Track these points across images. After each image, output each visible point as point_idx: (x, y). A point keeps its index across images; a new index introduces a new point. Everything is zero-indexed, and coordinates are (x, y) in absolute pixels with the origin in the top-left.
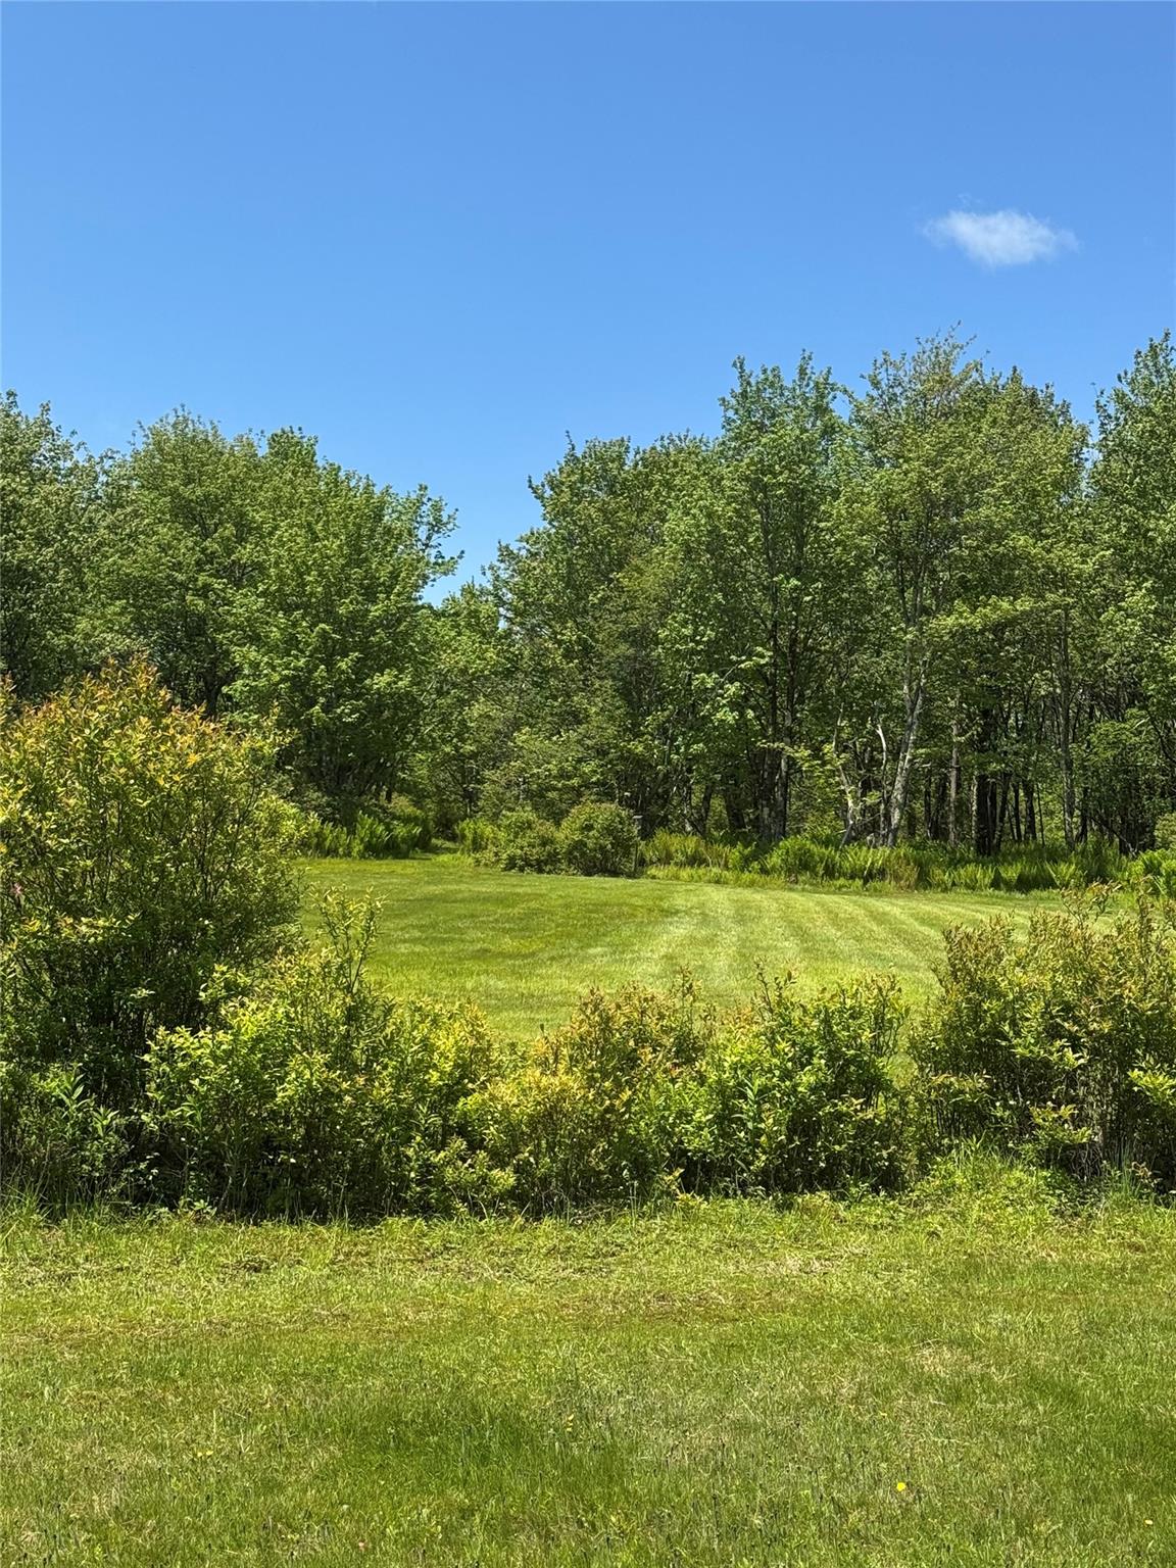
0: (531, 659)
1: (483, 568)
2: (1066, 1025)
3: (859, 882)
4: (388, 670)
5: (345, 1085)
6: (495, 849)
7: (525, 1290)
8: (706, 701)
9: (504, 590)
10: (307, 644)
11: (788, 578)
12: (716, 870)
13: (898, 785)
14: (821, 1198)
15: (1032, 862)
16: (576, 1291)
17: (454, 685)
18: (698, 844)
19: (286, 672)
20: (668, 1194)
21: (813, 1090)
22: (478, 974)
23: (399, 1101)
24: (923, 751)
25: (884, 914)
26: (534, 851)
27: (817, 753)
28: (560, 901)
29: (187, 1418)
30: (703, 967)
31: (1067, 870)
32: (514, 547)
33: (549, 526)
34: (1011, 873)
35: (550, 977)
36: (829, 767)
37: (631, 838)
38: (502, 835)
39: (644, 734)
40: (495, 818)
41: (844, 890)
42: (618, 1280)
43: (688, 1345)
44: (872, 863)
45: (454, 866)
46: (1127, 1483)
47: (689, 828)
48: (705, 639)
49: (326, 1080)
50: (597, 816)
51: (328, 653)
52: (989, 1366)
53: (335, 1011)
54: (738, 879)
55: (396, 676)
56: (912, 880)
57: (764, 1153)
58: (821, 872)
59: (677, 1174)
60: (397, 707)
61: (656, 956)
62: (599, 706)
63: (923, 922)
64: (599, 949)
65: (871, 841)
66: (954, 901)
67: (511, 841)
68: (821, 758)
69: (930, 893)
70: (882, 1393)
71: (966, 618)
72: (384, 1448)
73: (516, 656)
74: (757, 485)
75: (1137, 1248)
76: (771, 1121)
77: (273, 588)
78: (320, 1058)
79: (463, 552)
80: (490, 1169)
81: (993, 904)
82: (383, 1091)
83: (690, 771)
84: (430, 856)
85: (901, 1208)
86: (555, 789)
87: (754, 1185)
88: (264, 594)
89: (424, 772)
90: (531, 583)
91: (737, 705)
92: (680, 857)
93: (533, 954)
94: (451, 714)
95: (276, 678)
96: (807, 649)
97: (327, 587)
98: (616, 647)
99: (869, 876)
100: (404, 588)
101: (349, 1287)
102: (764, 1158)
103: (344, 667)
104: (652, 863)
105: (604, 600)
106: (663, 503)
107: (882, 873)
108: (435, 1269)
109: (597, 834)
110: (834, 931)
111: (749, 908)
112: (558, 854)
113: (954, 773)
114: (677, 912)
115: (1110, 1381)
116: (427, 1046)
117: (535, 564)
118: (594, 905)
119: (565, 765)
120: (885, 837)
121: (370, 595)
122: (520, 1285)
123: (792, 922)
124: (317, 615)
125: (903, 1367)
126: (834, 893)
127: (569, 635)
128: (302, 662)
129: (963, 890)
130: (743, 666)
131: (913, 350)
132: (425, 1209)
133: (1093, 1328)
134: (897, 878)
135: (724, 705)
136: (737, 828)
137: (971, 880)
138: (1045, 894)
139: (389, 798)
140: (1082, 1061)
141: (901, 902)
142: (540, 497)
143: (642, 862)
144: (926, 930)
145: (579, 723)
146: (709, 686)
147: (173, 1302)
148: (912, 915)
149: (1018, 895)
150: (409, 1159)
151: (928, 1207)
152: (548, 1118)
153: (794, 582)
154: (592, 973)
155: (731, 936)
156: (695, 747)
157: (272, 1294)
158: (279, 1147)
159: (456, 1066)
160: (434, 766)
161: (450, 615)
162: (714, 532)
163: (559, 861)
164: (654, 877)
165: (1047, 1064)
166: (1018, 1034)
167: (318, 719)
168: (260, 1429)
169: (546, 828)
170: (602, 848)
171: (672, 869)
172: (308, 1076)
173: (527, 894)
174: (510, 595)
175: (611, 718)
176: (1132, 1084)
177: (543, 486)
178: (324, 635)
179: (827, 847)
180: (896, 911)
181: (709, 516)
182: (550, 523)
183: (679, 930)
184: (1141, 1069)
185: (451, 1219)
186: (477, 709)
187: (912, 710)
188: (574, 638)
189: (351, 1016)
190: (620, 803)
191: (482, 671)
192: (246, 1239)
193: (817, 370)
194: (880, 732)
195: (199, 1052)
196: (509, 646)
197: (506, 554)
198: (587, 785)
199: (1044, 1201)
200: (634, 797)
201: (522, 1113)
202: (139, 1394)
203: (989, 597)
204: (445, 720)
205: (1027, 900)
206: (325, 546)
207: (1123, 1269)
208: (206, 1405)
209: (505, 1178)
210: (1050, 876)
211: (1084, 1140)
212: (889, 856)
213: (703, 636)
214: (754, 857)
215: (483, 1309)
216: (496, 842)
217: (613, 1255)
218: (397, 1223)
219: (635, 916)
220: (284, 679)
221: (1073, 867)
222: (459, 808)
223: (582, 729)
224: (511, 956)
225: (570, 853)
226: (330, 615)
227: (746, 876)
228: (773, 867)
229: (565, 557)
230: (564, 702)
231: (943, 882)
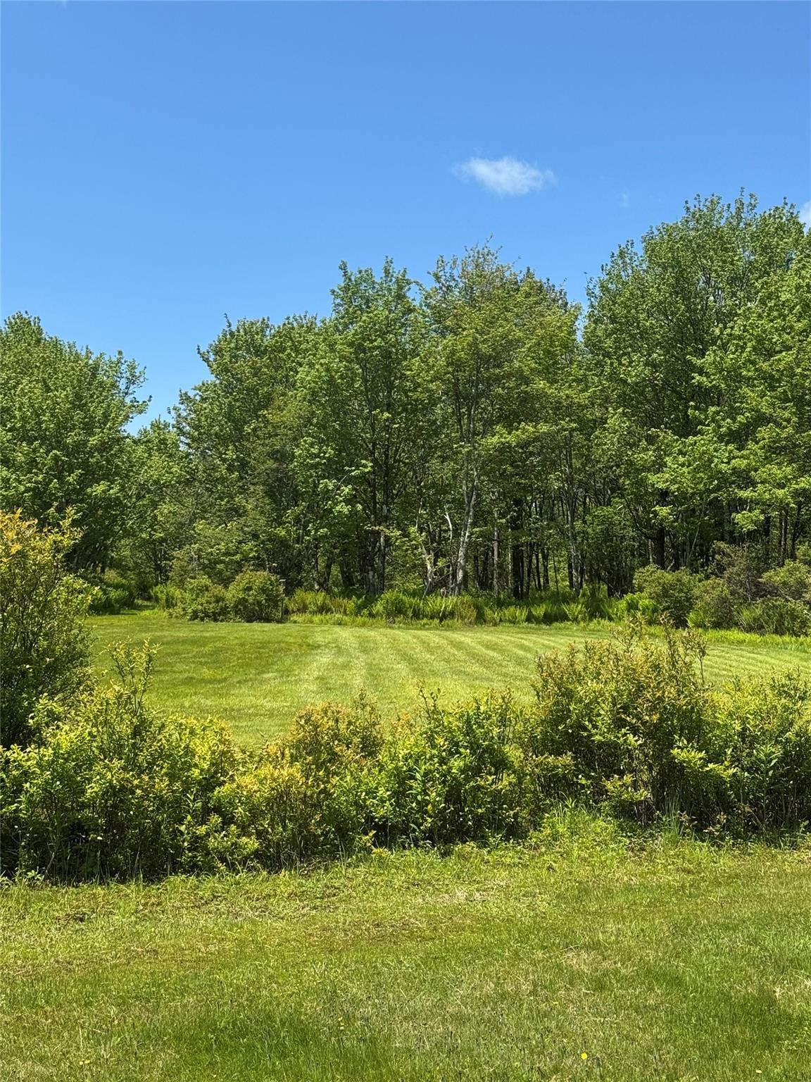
0: (204, 472)
1: (169, 409)
2: (628, 719)
3: (436, 621)
4: (102, 482)
5: (136, 782)
6: (183, 606)
7: (279, 925)
8: (328, 499)
9: (184, 424)
10: (44, 464)
11: (382, 412)
12: (338, 616)
13: (461, 554)
14: (470, 847)
15: (554, 603)
16: (315, 924)
17: (149, 491)
18: (325, 599)
19: (29, 485)
20: (365, 849)
21: (462, 771)
22: (191, 696)
23: (173, 792)
24: (477, 529)
25: (461, 643)
26: (211, 606)
27: (406, 534)
28: (236, 641)
29: (59, 1035)
30: (346, 684)
31: (576, 609)
32: (191, 394)
33: (215, 379)
34: (540, 611)
35: (242, 695)
36: (414, 542)
37: (278, 596)
38: (187, 595)
39: (285, 523)
40: (181, 585)
41: (427, 626)
42: (343, 915)
43: (405, 959)
44: (445, 608)
45: (154, 619)
46: (732, 1042)
47: (317, 587)
48: (327, 455)
49: (122, 779)
50: (255, 581)
51: (59, 470)
52: (615, 963)
53: (124, 729)
54: (354, 621)
55: (109, 486)
56: (473, 619)
57: (430, 817)
58: (411, 615)
59: (371, 834)
60: (108, 507)
61: (311, 678)
62: (253, 503)
63: (487, 647)
64: (271, 674)
65: (444, 593)
66: (502, 632)
67: (194, 600)
68: (408, 537)
69: (485, 627)
70: (550, 986)
71: (505, 438)
72: (208, 1049)
73: (194, 470)
74: (360, 348)
75: (689, 872)
76: (434, 794)
77: (18, 425)
78: (117, 763)
79: (151, 397)
80: (238, 837)
81: (529, 633)
82: (162, 785)
83: (317, 547)
84: (135, 612)
85: (525, 851)
86: (223, 562)
87: (423, 840)
88: (10, 430)
89: (128, 553)
90: (203, 419)
91: (350, 501)
92: (313, 608)
93: (225, 680)
94: (146, 512)
95: (22, 488)
96: (395, 461)
97: (58, 424)
98: (264, 462)
99: (444, 617)
100: (114, 424)
101: (153, 929)
102: (430, 820)
103: (71, 480)
104: (294, 612)
105: (254, 430)
106: (293, 361)
107: (452, 614)
108: (210, 912)
109: (255, 593)
110: (429, 656)
111: (368, 641)
112: (228, 607)
113: (496, 544)
114: (319, 646)
115: (699, 968)
116: (189, 752)
117: (205, 405)
118: (261, 643)
119: (230, 545)
120: (453, 589)
121: (89, 428)
122: (275, 921)
123: (400, 650)
124: (50, 444)
125: (559, 966)
126: (421, 629)
127: (230, 455)
128: (40, 478)
129: (508, 624)
130: (353, 474)
131: (462, 256)
132: (193, 868)
133: (679, 930)
134: (462, 618)
135: (341, 501)
136: (348, 587)
137: (513, 617)
138: (562, 625)
139: (103, 571)
140: (640, 742)
141: (470, 634)
142: (207, 360)
143: (286, 612)
144: (491, 653)
145: (240, 515)
146: (330, 488)
147: (27, 948)
148: (479, 643)
149: (544, 626)
150: (182, 834)
151: (543, 849)
152: (280, 800)
153: (386, 415)
154: (270, 691)
155: (360, 661)
156: (321, 530)
157: (98, 937)
158: (89, 830)
159: (212, 764)
160: (133, 548)
161: (144, 442)
162: (331, 381)
163: (229, 612)
164: (295, 622)
165: (616, 746)
166: (595, 727)
167: (53, 517)
168: (116, 1040)
169: (218, 590)
170: (259, 603)
171: (308, 616)
172: (110, 777)
173: (211, 637)
174: (188, 428)
175: (262, 512)
176: (674, 758)
177: (208, 352)
178: (56, 458)
179: (414, 598)
180: (468, 640)
181: (328, 370)
182: (216, 377)
183: (324, 659)
184: (679, 747)
185: (215, 875)
186: (165, 508)
187: (469, 502)
188: (234, 457)
189: (136, 732)
190: (270, 571)
191: (170, 482)
192: (69, 897)
193: (397, 270)
194: (447, 517)
195: (29, 763)
196: (189, 463)
197: (185, 398)
198: (246, 559)
199: (620, 842)
200: (280, 566)
201: (260, 797)
202: (19, 1018)
203: (519, 424)
204: (142, 517)
205: (551, 629)
206: (55, 395)
207: (683, 887)
208: (70, 1025)
209: (251, 844)
210: (565, 613)
211: (642, 798)
212: (456, 602)
213: (325, 453)
214: (364, 606)
215: (253, 940)
216: (183, 601)
217: (334, 895)
218: (177, 879)
219: (291, 650)
220: (27, 490)
221: (580, 606)
222: (152, 577)
223: (242, 520)
224: (210, 682)
225: (236, 607)
226: (60, 444)
227: (359, 619)
228: (377, 613)
229: (227, 400)
230: (228, 502)
231: (494, 619)
